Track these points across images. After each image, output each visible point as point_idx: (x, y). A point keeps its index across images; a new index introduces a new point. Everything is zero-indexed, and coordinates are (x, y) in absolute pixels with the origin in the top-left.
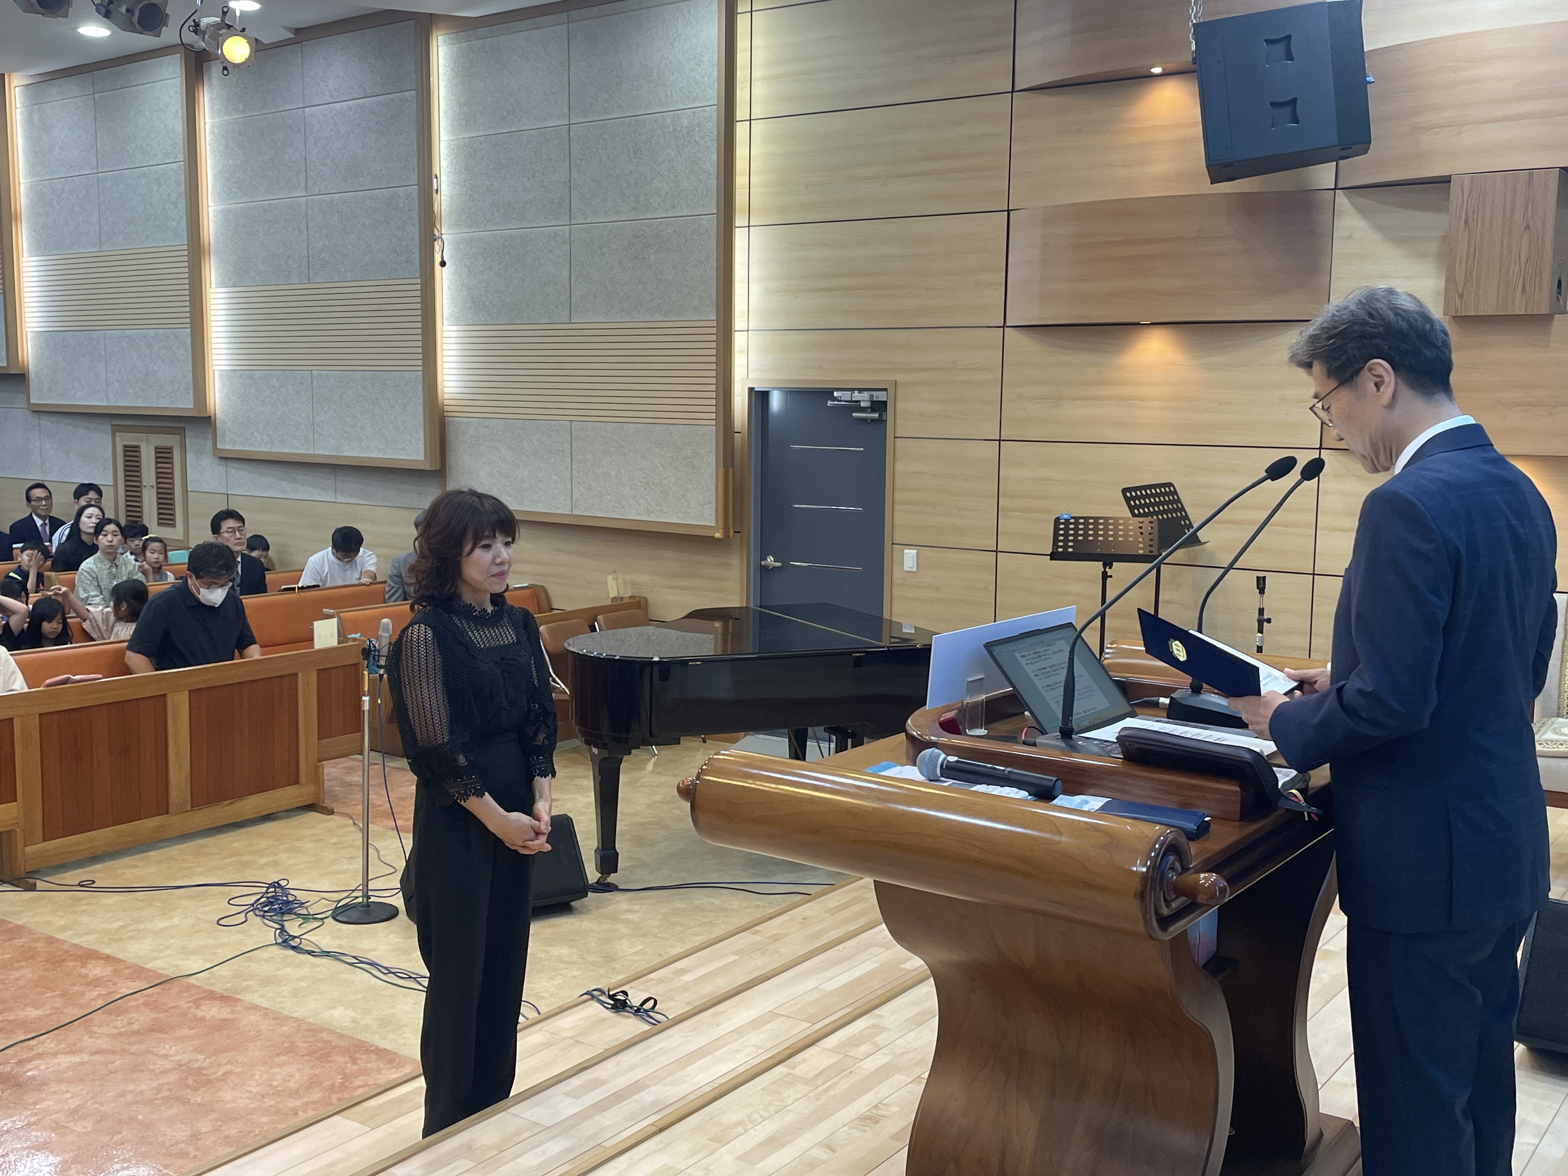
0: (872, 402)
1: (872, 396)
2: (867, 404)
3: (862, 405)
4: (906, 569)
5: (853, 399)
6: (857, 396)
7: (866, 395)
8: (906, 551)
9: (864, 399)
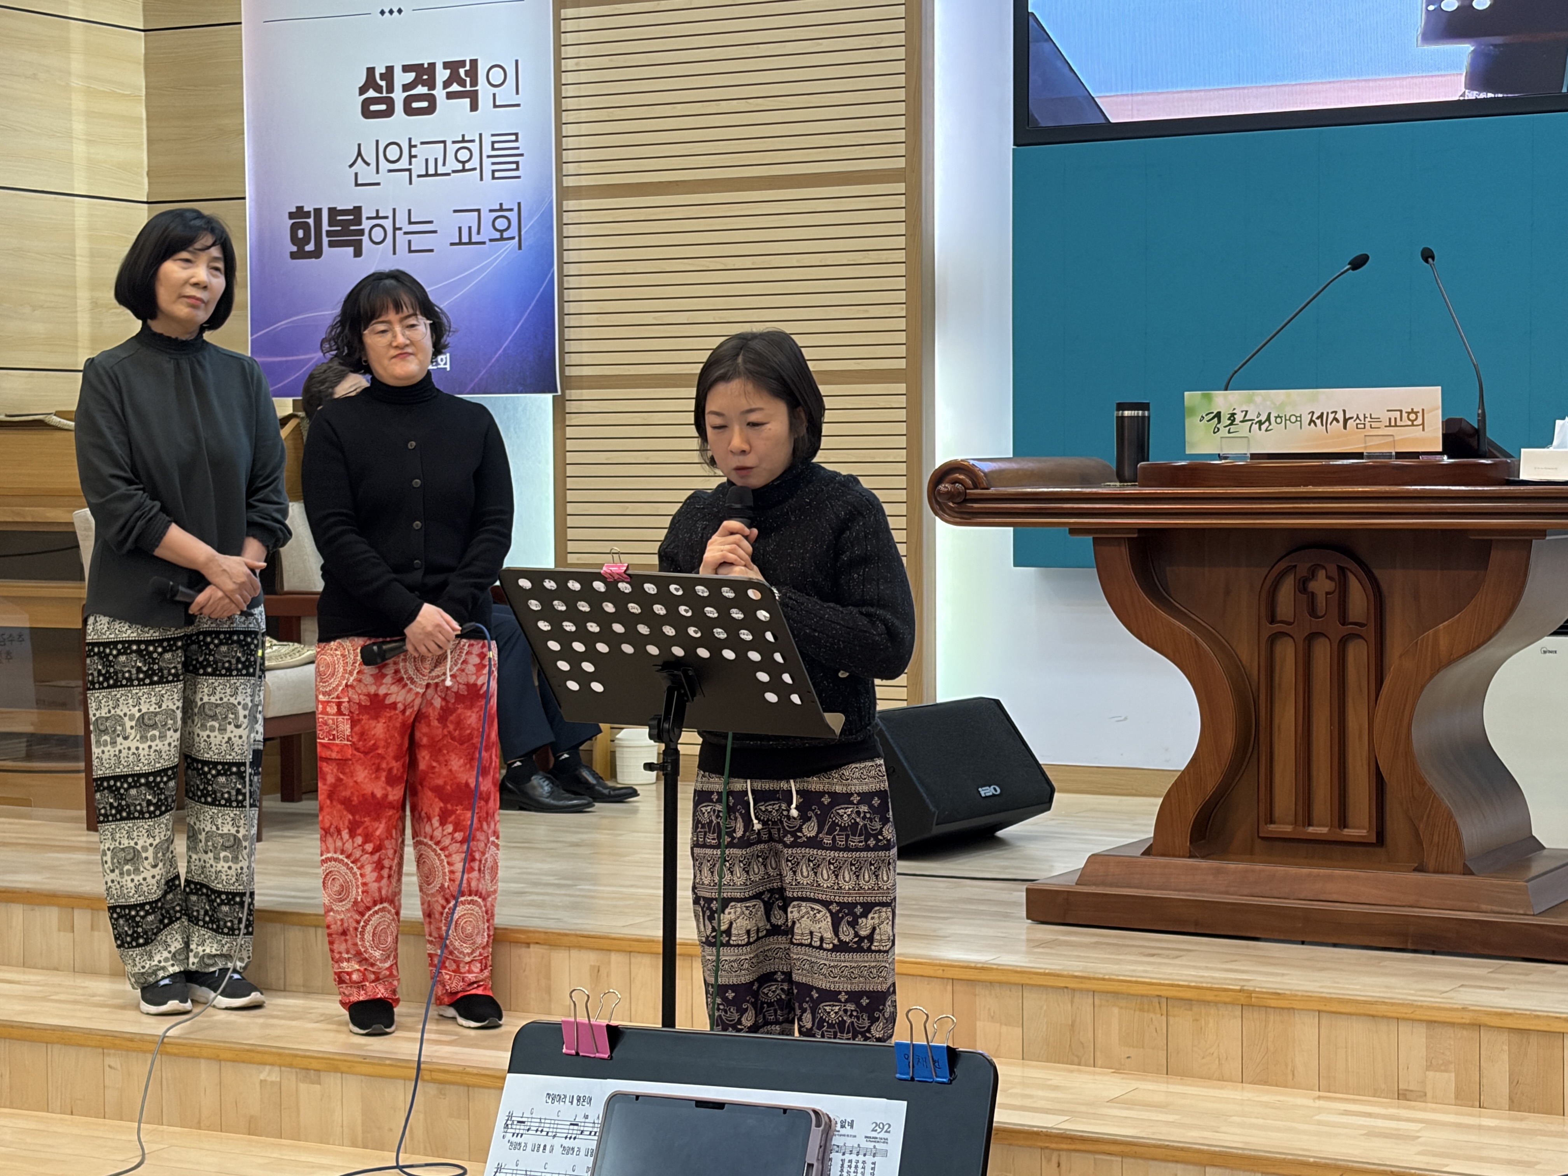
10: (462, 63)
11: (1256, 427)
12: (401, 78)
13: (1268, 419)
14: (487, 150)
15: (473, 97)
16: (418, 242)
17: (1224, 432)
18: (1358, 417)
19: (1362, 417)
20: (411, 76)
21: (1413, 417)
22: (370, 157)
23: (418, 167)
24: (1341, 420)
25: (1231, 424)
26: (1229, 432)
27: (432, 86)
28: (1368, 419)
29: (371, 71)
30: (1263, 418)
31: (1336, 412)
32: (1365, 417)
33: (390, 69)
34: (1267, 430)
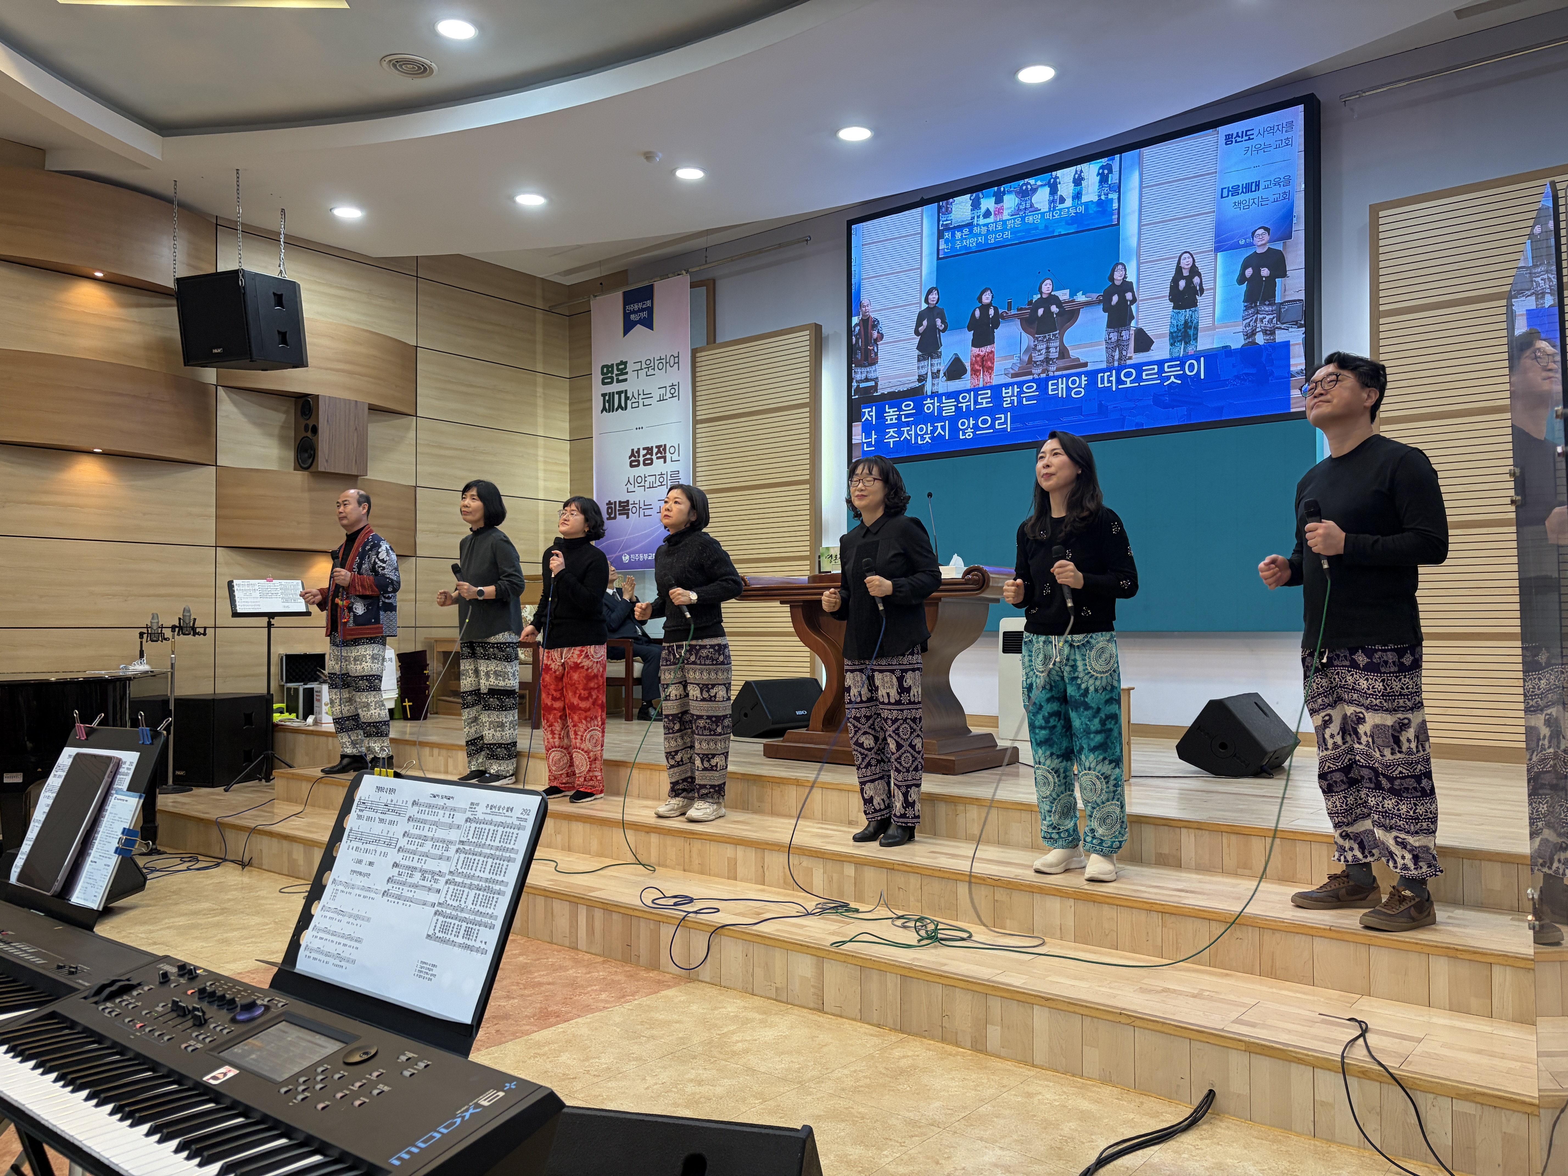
10: (661, 446)
12: (643, 452)
14: (669, 478)
15: (665, 458)
16: (647, 512)
20: (645, 452)
22: (632, 481)
23: (647, 485)
27: (651, 454)
29: (633, 450)
33: (639, 449)
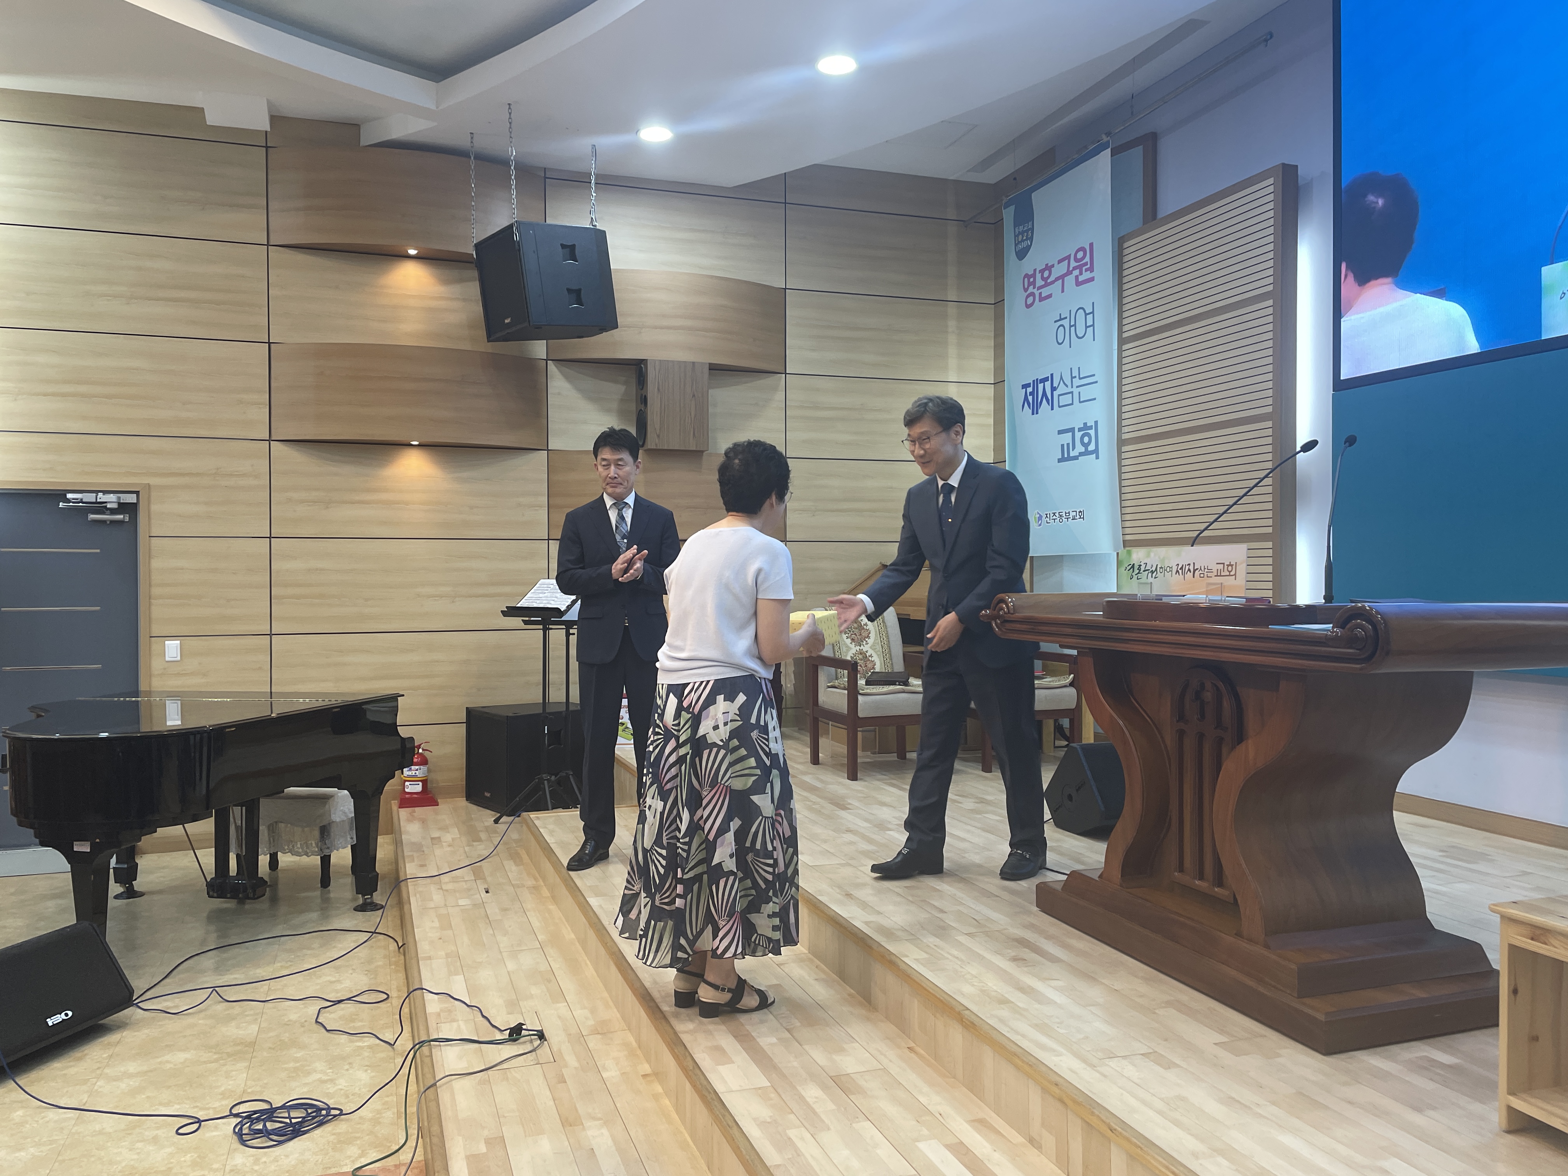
0: (120, 504)
1: (119, 498)
2: (115, 506)
3: (108, 507)
4: (167, 659)
5: (98, 500)
6: (101, 497)
7: (112, 497)
8: (166, 642)
9: (111, 500)
11: (1150, 574)
13: (1156, 569)
17: (1135, 577)
18: (1201, 569)
19: (1203, 569)
21: (1230, 567)
24: (1192, 570)
25: (1139, 573)
26: (1138, 579)
28: (1206, 570)
30: (1154, 569)
31: (1189, 564)
32: (1205, 569)
34: (1155, 578)
